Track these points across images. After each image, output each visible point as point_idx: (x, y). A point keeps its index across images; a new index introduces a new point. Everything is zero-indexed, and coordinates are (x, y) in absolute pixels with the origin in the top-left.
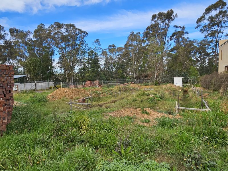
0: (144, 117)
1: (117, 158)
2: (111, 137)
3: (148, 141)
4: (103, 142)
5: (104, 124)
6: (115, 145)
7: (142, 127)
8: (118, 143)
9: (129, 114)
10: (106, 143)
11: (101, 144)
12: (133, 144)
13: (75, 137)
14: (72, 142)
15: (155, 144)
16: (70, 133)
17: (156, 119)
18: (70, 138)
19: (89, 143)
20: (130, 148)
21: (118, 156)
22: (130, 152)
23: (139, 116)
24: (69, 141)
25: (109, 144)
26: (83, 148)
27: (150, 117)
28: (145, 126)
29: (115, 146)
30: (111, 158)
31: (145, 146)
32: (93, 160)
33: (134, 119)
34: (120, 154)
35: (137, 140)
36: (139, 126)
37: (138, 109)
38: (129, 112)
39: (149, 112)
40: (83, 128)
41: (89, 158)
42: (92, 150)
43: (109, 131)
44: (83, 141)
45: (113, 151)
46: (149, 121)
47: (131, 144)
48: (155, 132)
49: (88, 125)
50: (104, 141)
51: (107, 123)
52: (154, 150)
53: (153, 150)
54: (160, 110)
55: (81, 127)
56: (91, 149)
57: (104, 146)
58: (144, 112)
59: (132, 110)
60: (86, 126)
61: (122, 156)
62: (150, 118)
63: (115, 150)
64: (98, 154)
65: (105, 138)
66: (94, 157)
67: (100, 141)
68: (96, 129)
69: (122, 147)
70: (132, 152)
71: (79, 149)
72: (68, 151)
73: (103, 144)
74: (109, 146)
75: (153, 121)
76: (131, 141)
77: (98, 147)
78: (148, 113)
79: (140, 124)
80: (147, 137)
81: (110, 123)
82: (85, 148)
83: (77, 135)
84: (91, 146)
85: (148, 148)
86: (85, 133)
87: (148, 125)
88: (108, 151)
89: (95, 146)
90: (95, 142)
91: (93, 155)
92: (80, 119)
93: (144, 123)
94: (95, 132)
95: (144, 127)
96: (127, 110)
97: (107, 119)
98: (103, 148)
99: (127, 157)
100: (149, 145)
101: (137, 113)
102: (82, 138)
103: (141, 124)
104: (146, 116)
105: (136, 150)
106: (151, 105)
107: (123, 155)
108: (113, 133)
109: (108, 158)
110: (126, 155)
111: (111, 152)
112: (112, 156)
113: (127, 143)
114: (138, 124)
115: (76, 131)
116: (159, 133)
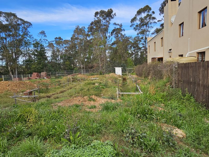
0: (90, 104)
1: (66, 144)
2: (60, 126)
3: (95, 125)
4: (52, 131)
5: (53, 114)
6: (64, 132)
7: (89, 112)
8: (67, 130)
9: (77, 103)
10: (55, 132)
11: (50, 134)
12: (81, 130)
13: (21, 131)
14: (18, 137)
15: (100, 126)
16: (15, 128)
17: (101, 105)
18: (15, 134)
19: (37, 135)
20: (78, 134)
21: (67, 143)
22: (78, 137)
23: (86, 103)
24: (14, 136)
25: (58, 133)
26: (30, 141)
27: (96, 103)
28: (92, 112)
29: (64, 134)
30: (60, 145)
31: (92, 129)
32: (42, 151)
33: (82, 107)
34: (69, 140)
35: (84, 126)
36: (86, 112)
37: (85, 97)
38: (77, 101)
39: (95, 99)
40: (29, 121)
41: (37, 150)
42: (41, 141)
43: (57, 120)
44: (30, 134)
46: (95, 107)
47: (79, 129)
48: (100, 116)
49: (36, 117)
50: (53, 130)
51: (56, 113)
52: (100, 132)
53: (99, 132)
54: (104, 96)
55: (27, 120)
56: (39, 141)
57: (52, 136)
58: (91, 99)
59: (79, 98)
60: (33, 119)
61: (71, 142)
62: (97, 104)
63: (64, 137)
64: (47, 144)
65: (54, 128)
66: (43, 148)
67: (48, 131)
68: (45, 120)
69: (71, 134)
70: (81, 137)
71: (26, 143)
72: (13, 147)
73: (52, 134)
74: (58, 135)
75: (98, 107)
76: (79, 127)
77: (47, 137)
78: (94, 100)
79: (87, 111)
80: (93, 121)
81: (59, 112)
82: (33, 140)
83: (23, 129)
84: (39, 138)
85: (95, 131)
86: (32, 125)
87: (94, 110)
88: (57, 140)
89: (43, 137)
90: (43, 133)
91: (42, 146)
92: (26, 112)
93: (91, 109)
94: (43, 123)
95: (90, 113)
96: (75, 98)
97: (56, 109)
98: (52, 137)
99: (75, 142)
100: (95, 128)
101: (84, 101)
102: (29, 131)
103: (88, 110)
104: (92, 103)
105: (84, 135)
106: (97, 92)
107: (72, 141)
108: (62, 122)
109: (57, 147)
110: (74, 141)
111: (60, 140)
112: (61, 144)
113: (75, 129)
114: (85, 111)
115: (21, 125)
116: (104, 117)
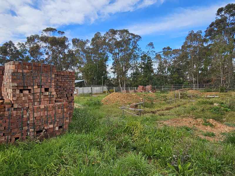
0: (206, 130)
1: (173, 173)
2: (166, 149)
3: (213, 160)
4: (156, 152)
5: (158, 133)
6: (171, 157)
7: (204, 141)
8: (174, 156)
9: (187, 124)
10: (159, 154)
11: (154, 154)
12: (193, 160)
13: (127, 143)
14: (124, 147)
15: (222, 164)
16: (123, 139)
17: (224, 134)
18: (122, 144)
19: (142, 152)
20: (189, 165)
21: (174, 171)
22: (189, 169)
23: (200, 128)
24: (122, 146)
25: (163, 156)
26: (135, 156)
27: (215, 130)
28: (208, 141)
29: (171, 159)
30: (166, 172)
31: (209, 165)
32: (146, 171)
33: (194, 131)
34: (177, 169)
35: (197, 156)
36: (200, 140)
37: (199, 120)
38: (187, 122)
39: (213, 124)
40: (135, 134)
41: (142, 168)
43: (163, 141)
44: (135, 148)
45: (168, 164)
46: (213, 135)
47: (190, 159)
48: (222, 149)
49: (141, 132)
50: (158, 151)
51: (161, 132)
52: (222, 172)
53: (220, 171)
54: (228, 123)
55: (133, 133)
56: (144, 158)
57: (158, 157)
58: (206, 124)
59: (191, 120)
60: (138, 133)
61: (179, 172)
62: (215, 132)
63: (170, 163)
64: (151, 165)
65: (159, 149)
66: (147, 167)
67: (153, 151)
68: (149, 138)
69: (179, 162)
70: (192, 170)
71: (131, 156)
72: (120, 156)
73: (157, 155)
74: (164, 159)
75: (219, 136)
76: (190, 156)
77: (152, 157)
78: (211, 126)
79: (201, 138)
80: (211, 154)
81: (164, 132)
82: (138, 156)
83: (129, 141)
84: (144, 154)
85: (213, 168)
86: (137, 140)
87: (212, 139)
88: (162, 163)
89: (148, 155)
90: (147, 151)
91: (146, 165)
92: (133, 125)
93: (207, 137)
94: (148, 140)
95: (206, 142)
96: (184, 119)
97: (162, 127)
98: (157, 159)
99: (185, 174)
100: (214, 164)
101: (197, 124)
102: (135, 145)
103: (203, 137)
104: (209, 129)
105: (196, 168)
106: (216, 115)
107: (181, 171)
108: (168, 144)
109: (163, 172)
110: (183, 171)
111: (166, 165)
112: (167, 170)
113: (186, 157)
114: (199, 137)
115: (128, 137)
116: (228, 152)
